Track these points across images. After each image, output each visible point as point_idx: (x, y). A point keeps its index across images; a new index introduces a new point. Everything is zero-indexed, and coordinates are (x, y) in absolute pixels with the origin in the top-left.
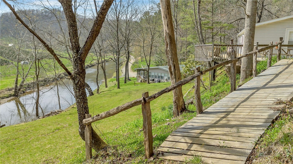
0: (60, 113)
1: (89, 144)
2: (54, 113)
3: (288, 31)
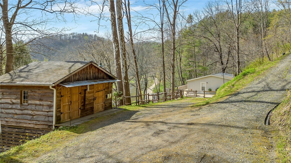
3: (201, 83)
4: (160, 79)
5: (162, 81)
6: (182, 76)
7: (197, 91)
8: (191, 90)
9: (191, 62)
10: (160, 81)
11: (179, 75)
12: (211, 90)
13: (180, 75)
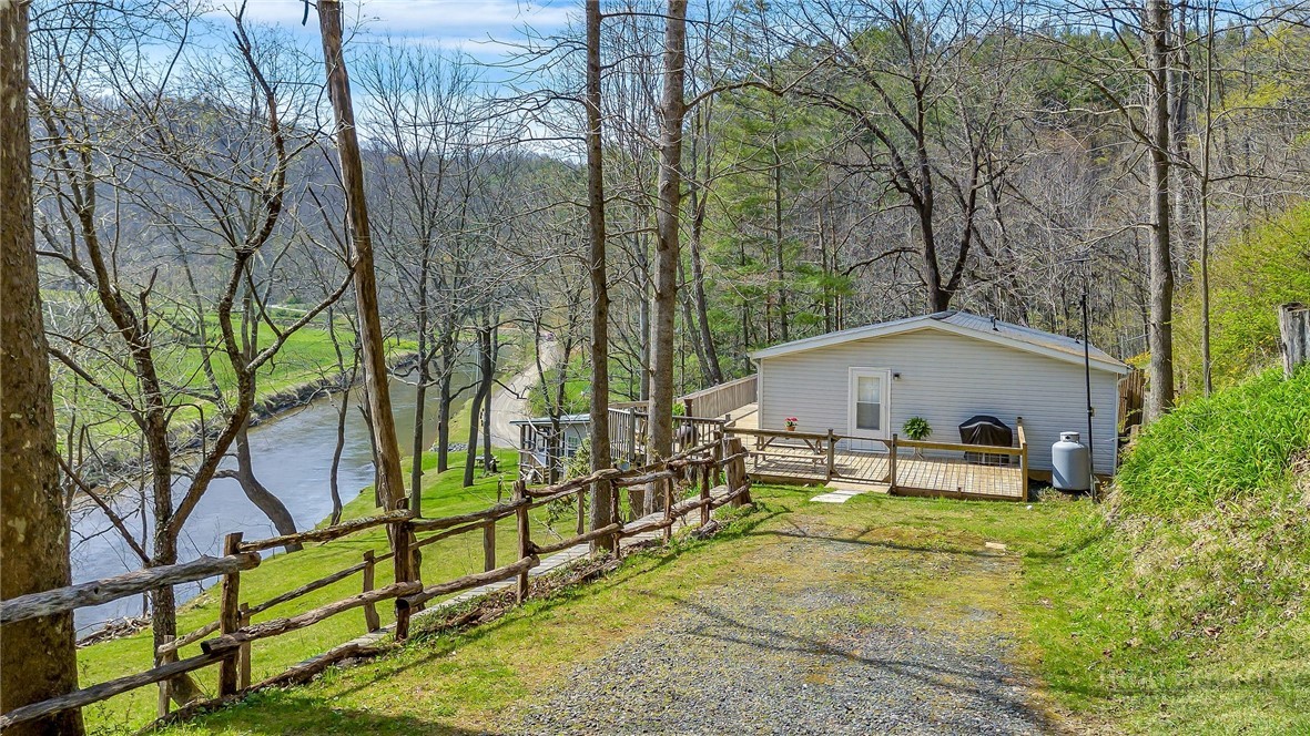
0: (141, 629)
1: (165, 692)
2: (117, 631)
3: (853, 374)
4: (566, 340)
5: (578, 348)
6: (704, 320)
7: (834, 440)
8: (791, 426)
9: (752, 241)
10: (568, 350)
11: (690, 318)
12: (925, 431)
13: (696, 318)
